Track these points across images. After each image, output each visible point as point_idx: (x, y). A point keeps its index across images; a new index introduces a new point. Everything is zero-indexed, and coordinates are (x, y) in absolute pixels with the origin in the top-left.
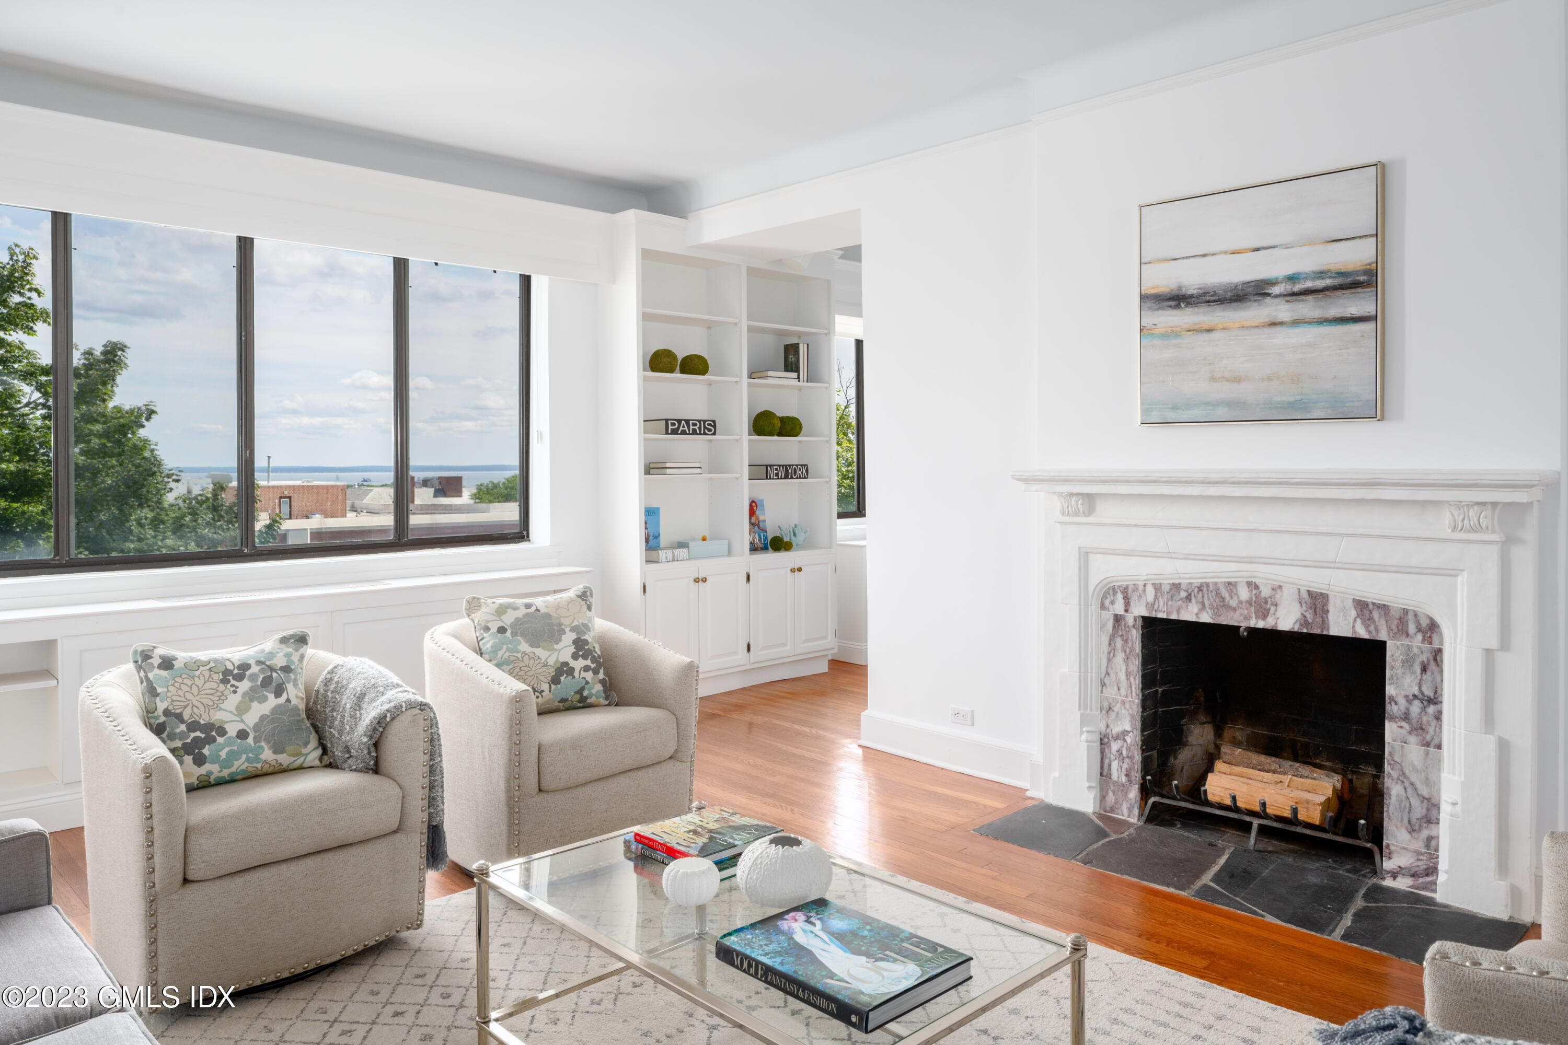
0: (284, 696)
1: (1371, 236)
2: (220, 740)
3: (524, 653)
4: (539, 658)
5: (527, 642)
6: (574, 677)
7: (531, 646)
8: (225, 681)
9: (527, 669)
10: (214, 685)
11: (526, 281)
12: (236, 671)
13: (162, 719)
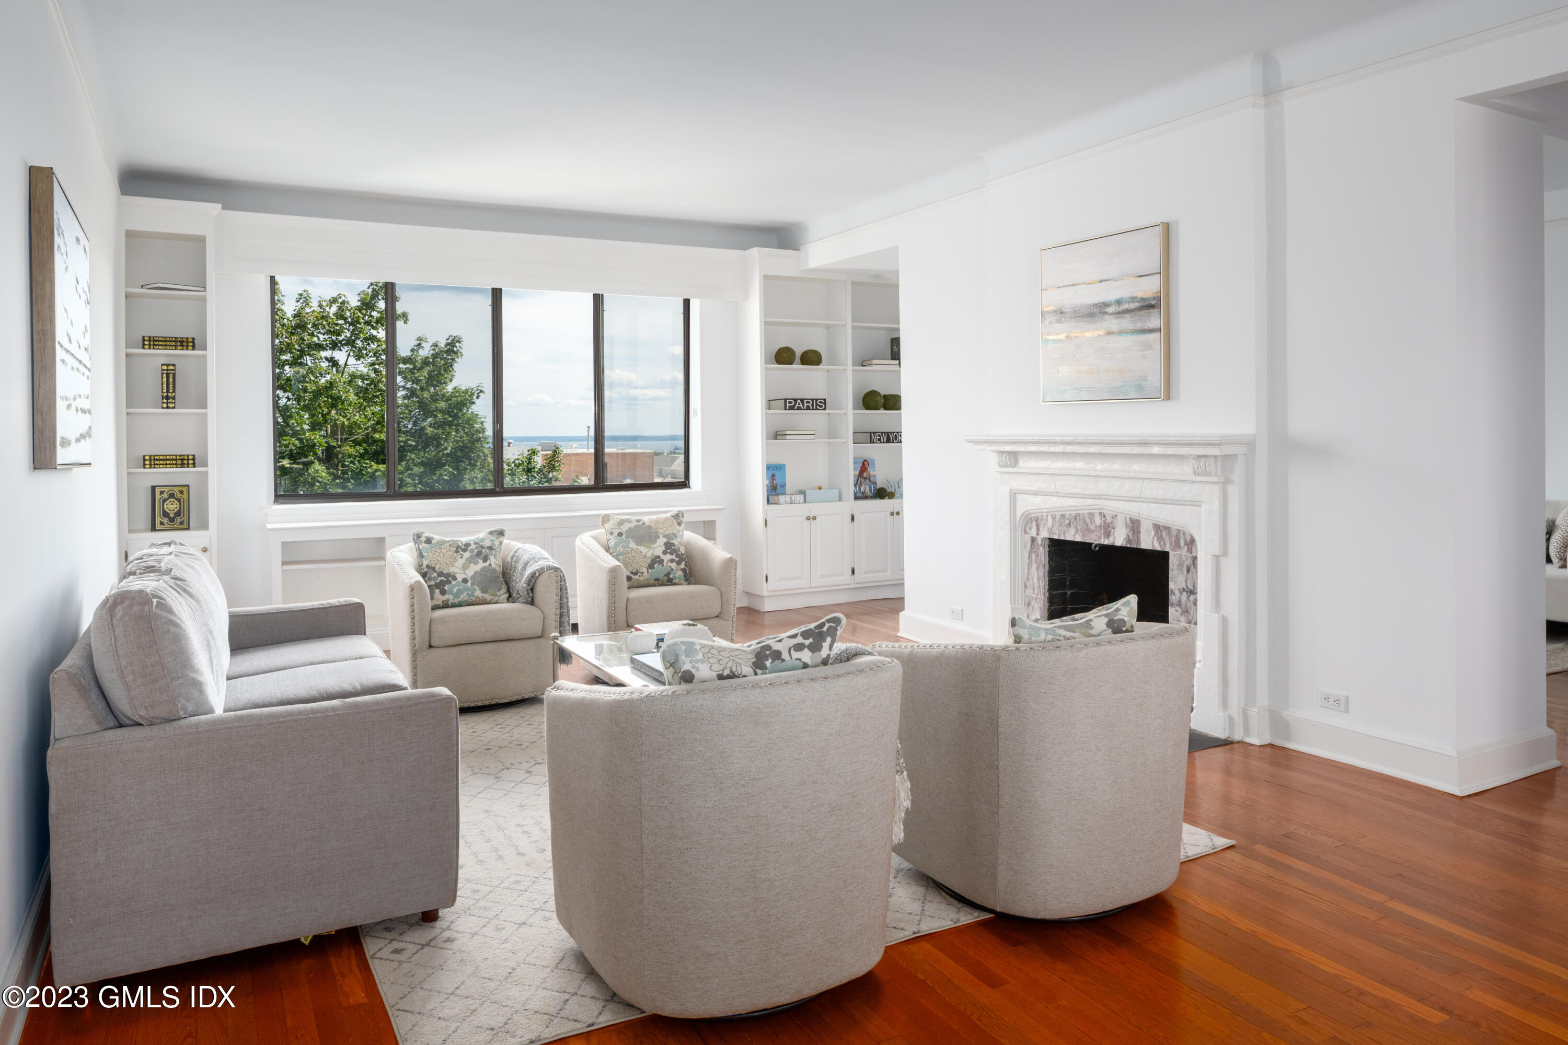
0: (488, 563)
1: (1157, 273)
2: (453, 582)
3: (632, 549)
4: (641, 552)
5: (634, 542)
6: (663, 565)
7: (637, 545)
8: (457, 552)
9: (634, 558)
10: (451, 553)
11: (687, 303)
12: (463, 547)
13: (426, 570)
